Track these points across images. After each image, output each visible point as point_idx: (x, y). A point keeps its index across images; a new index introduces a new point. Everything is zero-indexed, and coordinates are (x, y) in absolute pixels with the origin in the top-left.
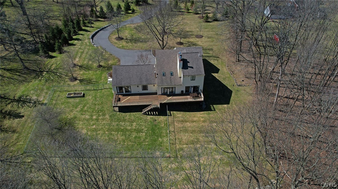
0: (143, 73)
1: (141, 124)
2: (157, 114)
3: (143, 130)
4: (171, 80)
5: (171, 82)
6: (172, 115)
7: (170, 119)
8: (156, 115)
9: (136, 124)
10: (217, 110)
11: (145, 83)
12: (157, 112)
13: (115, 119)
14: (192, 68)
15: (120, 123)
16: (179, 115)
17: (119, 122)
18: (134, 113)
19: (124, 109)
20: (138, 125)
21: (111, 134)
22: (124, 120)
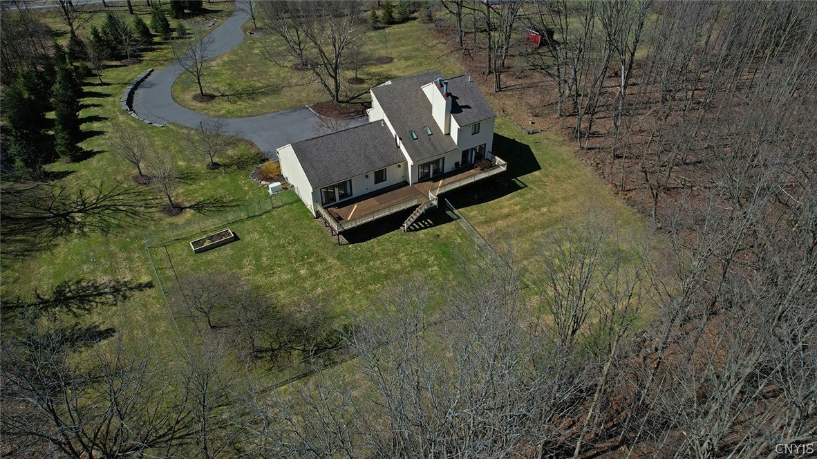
0: (367, 145)
1: (416, 251)
2: (431, 222)
3: (428, 261)
4: (432, 144)
5: (435, 149)
6: (460, 215)
7: (463, 224)
8: (431, 226)
9: (406, 255)
10: (530, 186)
11: (380, 166)
12: (428, 220)
13: (353, 260)
14: (469, 107)
15: (371, 263)
16: (473, 212)
17: (368, 263)
18: (387, 236)
19: (356, 235)
20: (411, 255)
21: (370, 291)
22: (376, 256)
